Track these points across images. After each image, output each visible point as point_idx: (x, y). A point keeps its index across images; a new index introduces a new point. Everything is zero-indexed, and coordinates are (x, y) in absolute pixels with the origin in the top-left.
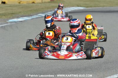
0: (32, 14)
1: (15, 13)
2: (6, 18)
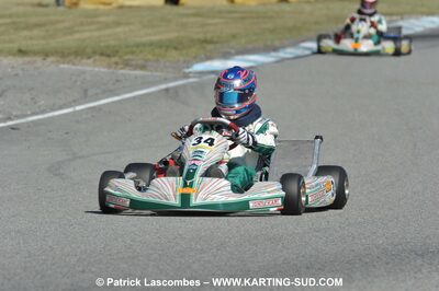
0: (277, 43)
1: (215, 39)
2: (182, 59)
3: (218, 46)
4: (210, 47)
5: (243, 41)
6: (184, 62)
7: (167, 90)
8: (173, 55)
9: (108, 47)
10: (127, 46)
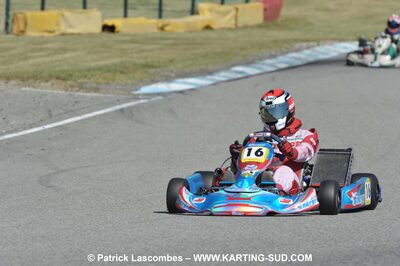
0: (211, 68)
1: (155, 64)
2: (130, 82)
3: (159, 70)
4: (152, 71)
5: (180, 65)
6: (133, 84)
7: (122, 110)
8: (121, 78)
9: (62, 71)
10: (80, 71)
